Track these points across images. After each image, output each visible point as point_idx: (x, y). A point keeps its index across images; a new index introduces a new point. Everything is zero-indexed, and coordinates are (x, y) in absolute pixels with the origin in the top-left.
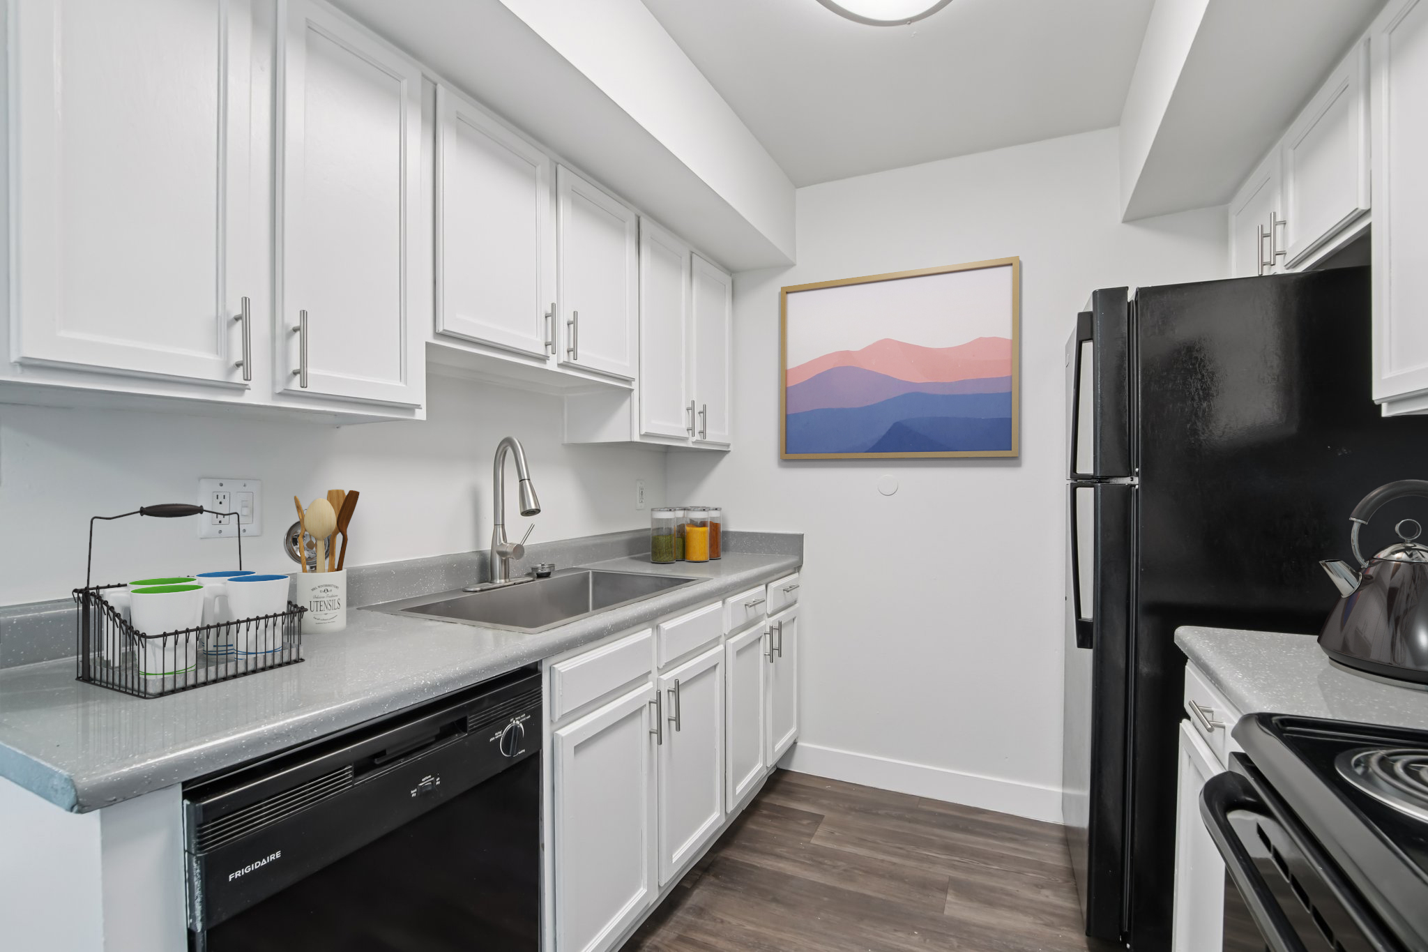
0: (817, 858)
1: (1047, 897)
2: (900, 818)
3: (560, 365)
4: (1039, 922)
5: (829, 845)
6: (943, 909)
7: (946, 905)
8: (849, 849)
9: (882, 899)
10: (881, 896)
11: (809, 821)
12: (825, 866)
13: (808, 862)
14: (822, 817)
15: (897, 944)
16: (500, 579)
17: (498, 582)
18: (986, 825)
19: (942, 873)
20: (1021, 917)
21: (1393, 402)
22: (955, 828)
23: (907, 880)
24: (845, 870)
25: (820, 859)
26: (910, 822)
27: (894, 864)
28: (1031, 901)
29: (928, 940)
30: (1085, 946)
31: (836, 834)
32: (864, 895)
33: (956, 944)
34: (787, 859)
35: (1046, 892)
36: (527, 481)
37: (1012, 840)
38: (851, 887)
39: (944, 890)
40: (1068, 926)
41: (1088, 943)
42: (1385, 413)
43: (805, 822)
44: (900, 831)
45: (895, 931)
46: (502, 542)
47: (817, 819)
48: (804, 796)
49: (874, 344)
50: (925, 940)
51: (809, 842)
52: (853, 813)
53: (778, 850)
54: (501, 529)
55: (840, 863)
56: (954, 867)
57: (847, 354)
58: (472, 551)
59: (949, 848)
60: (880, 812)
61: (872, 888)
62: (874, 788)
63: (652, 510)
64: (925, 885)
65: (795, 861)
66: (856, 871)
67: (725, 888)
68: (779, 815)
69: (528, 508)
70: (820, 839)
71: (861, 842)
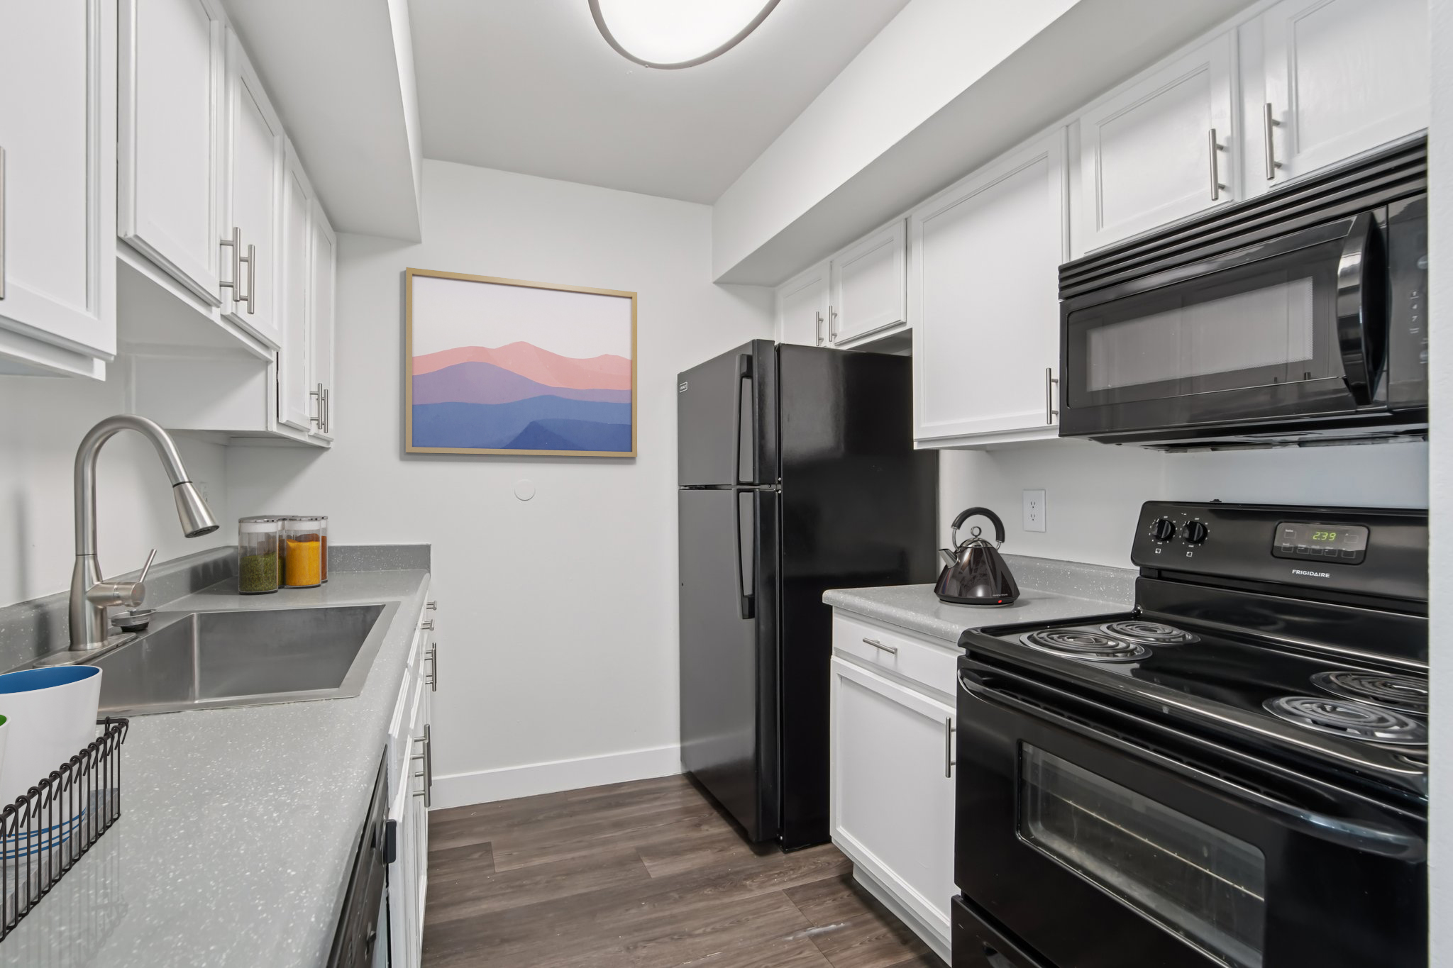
0: (515, 883)
1: (707, 830)
2: (560, 816)
3: (224, 317)
4: (716, 850)
5: (515, 867)
6: (649, 875)
7: (649, 870)
8: (537, 862)
9: (598, 891)
10: (594, 889)
11: (479, 854)
12: (527, 887)
13: (508, 891)
14: (489, 844)
15: (636, 920)
16: (92, 641)
17: (89, 646)
18: (631, 795)
19: (627, 847)
20: (702, 853)
21: (921, 441)
22: (610, 806)
23: (605, 865)
24: (548, 882)
25: (518, 883)
26: (571, 816)
27: (585, 857)
28: (700, 838)
29: (656, 904)
30: (752, 853)
31: (515, 853)
32: (581, 895)
33: (676, 896)
34: (485, 898)
35: (704, 827)
36: (188, 485)
37: (656, 799)
38: (564, 894)
39: (638, 860)
40: (733, 845)
41: (752, 849)
42: (916, 447)
43: (476, 856)
44: (568, 827)
45: (627, 910)
46: (96, 583)
47: (486, 848)
48: (455, 832)
49: (510, 345)
50: (654, 906)
51: (495, 873)
52: (516, 828)
53: (470, 894)
54: (92, 562)
55: (538, 878)
56: (632, 838)
57: (482, 350)
58: (14, 603)
59: (618, 825)
60: (539, 818)
61: (583, 886)
62: (518, 799)
63: (241, 521)
64: (621, 863)
65: (493, 896)
66: (559, 878)
67: (444, 957)
68: (443, 860)
69: (201, 526)
70: (502, 865)
71: (543, 852)
